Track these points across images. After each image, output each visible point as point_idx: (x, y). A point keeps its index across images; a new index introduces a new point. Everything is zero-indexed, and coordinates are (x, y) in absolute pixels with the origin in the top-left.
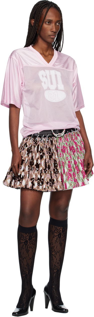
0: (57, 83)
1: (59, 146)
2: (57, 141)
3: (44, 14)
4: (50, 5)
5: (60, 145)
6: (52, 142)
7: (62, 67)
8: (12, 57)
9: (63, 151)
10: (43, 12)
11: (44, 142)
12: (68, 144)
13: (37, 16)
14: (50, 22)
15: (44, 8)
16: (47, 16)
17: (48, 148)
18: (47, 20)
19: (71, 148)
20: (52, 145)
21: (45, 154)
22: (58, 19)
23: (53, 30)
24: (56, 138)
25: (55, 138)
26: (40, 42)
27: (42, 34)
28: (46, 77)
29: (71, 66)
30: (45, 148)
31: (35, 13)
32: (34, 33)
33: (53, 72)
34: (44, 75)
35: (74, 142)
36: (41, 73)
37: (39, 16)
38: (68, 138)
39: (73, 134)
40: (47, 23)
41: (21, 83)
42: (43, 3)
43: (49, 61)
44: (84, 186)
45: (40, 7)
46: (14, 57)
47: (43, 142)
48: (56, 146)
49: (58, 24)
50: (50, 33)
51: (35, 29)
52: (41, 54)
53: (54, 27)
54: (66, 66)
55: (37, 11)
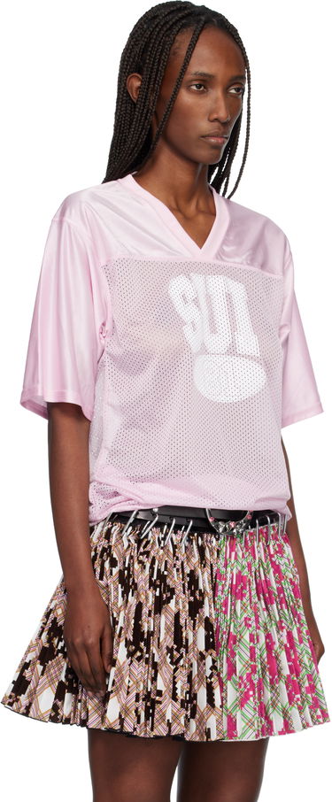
0: (234, 328)
1: (223, 570)
2: (218, 552)
3: (183, 52)
4: (203, 18)
5: (229, 569)
6: (201, 550)
7: (248, 264)
8: (67, 219)
9: (236, 592)
10: (177, 44)
11: (175, 547)
12: (253, 569)
13: (154, 62)
14: (205, 83)
15: (178, 32)
16: (193, 61)
17: (187, 571)
18: (194, 77)
19: (263, 588)
20: (201, 563)
21: (177, 591)
22: (234, 72)
23: (217, 113)
24: (217, 540)
25: (214, 540)
26: (166, 161)
27: (174, 130)
28: (196, 301)
29: (275, 260)
30: (178, 570)
31: (144, 51)
32: (143, 129)
33: (218, 284)
34: (190, 296)
35: (273, 563)
36: (178, 287)
37: (159, 62)
38: (256, 545)
39: (272, 532)
40: (194, 88)
41: (98, 324)
42: (173, 11)
43: (200, 237)
44: (288, 736)
45: (162, 26)
46: (72, 219)
47: (170, 547)
48: (215, 569)
49: (233, 91)
50: (205, 126)
51: (148, 112)
52: (172, 209)
53: (222, 104)
54: (260, 259)
55: (153, 41)
